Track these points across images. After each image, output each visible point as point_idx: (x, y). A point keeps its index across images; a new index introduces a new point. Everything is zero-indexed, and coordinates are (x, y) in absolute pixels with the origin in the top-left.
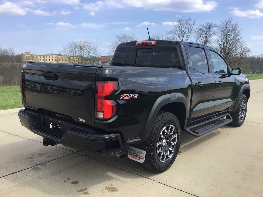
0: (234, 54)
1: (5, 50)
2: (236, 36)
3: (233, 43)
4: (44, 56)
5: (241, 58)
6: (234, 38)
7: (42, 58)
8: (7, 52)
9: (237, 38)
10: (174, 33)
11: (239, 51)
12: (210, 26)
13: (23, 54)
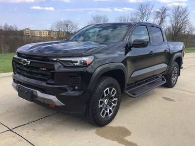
0: (183, 32)
1: (11, 26)
2: (186, 17)
3: (183, 23)
4: (40, 31)
5: (188, 35)
6: (184, 19)
7: (38, 33)
8: (12, 28)
9: (186, 19)
10: (137, 14)
11: (187, 29)
12: (165, 9)
13: (24, 30)
